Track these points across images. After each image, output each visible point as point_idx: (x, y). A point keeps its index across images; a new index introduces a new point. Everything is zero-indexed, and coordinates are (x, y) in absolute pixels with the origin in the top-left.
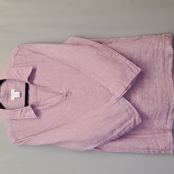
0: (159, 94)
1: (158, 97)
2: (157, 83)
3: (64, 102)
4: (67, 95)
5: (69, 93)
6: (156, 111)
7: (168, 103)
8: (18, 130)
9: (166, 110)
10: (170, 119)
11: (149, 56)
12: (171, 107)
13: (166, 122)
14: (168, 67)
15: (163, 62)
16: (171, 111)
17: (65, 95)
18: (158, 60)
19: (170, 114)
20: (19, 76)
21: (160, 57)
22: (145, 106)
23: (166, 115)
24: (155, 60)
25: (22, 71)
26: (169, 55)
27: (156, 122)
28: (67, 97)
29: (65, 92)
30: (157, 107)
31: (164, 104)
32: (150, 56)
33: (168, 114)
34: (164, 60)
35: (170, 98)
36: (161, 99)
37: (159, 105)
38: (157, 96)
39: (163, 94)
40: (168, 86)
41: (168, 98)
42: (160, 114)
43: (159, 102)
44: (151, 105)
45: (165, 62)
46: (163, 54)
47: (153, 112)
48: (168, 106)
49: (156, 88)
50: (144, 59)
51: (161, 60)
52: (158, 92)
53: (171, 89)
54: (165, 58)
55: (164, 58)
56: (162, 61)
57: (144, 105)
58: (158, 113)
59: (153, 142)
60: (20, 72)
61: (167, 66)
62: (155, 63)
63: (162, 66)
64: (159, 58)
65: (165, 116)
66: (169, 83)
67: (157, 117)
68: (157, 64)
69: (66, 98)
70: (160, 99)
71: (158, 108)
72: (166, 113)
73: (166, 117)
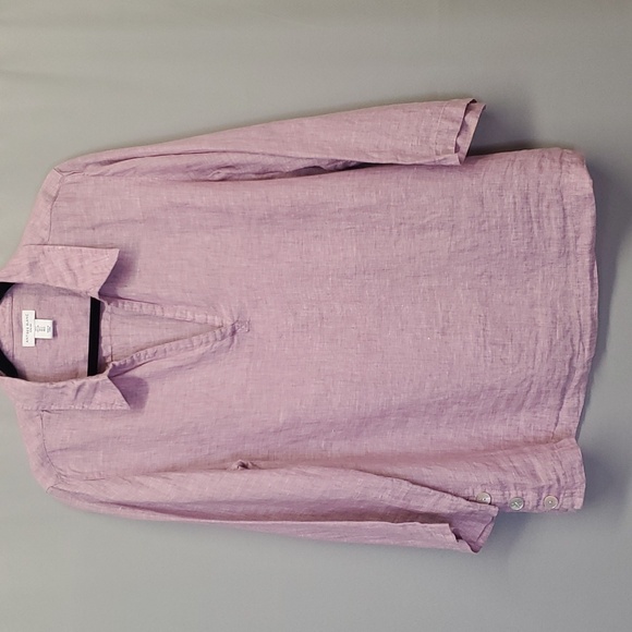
0: (540, 330)
1: (537, 340)
2: (537, 291)
3: (223, 355)
4: (234, 332)
5: (243, 323)
6: (527, 384)
7: (569, 357)
8: (64, 447)
9: (559, 380)
10: (569, 410)
11: (511, 200)
12: (575, 369)
13: (558, 418)
14: (577, 238)
15: (559, 222)
16: (574, 384)
17: (229, 331)
18: (544, 215)
19: (570, 392)
20: (68, 279)
21: (548, 207)
22: (492, 369)
23: (558, 396)
24: (533, 214)
25: (81, 260)
26: (578, 198)
27: (523, 418)
28: (236, 337)
29: (228, 322)
30: (530, 372)
31: (555, 361)
32: (515, 203)
33: (564, 391)
34: (565, 218)
35: (576, 341)
36: (546, 345)
37: (537, 367)
38: (533, 334)
39: (555, 328)
40: (574, 300)
41: (572, 340)
42: (539, 392)
43: (538, 356)
44: (514, 366)
45: (569, 221)
46: (557, 197)
47: (517, 386)
48: (567, 369)
49: (532, 306)
50: (495, 212)
51: (552, 215)
52: (541, 320)
53: (581, 313)
54: (568, 207)
55: (564, 209)
56: (556, 218)
57: (489, 364)
58: (534, 390)
59: (516, 465)
60: (75, 264)
61: (574, 235)
62: (535, 225)
63: (556, 235)
64: (544, 209)
65: (553, 401)
66: (576, 292)
67: (528, 403)
68: (539, 227)
69: (233, 341)
70: (543, 343)
71: (532, 376)
72: (560, 389)
73: (558, 402)
